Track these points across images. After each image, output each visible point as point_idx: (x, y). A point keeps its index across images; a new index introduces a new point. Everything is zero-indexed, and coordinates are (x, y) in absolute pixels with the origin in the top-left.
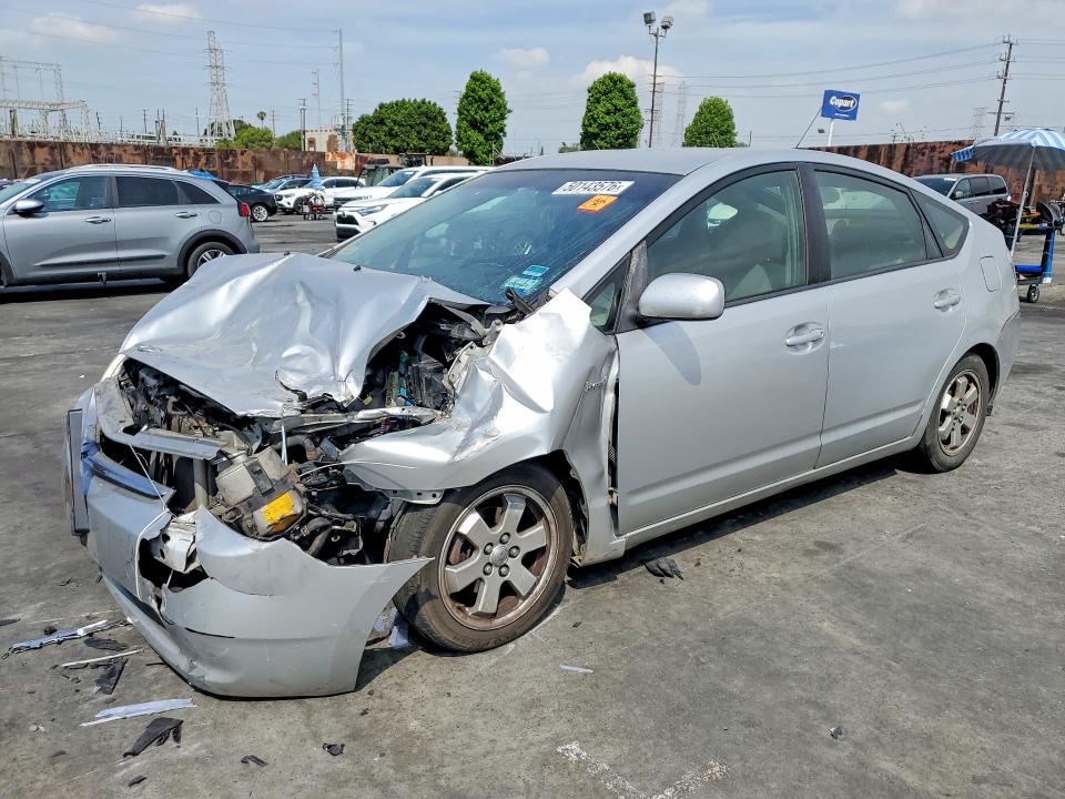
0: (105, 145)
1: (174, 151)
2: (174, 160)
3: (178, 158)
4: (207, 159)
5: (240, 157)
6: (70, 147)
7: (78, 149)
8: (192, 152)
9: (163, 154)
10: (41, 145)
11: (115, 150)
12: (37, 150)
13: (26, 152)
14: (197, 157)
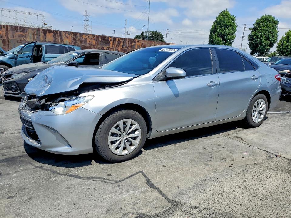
0: (80, 33)
1: (110, 39)
2: (109, 43)
3: (111, 42)
4: (123, 44)
5: (137, 43)
6: (63, 34)
7: (67, 35)
8: (117, 39)
9: (105, 39)
10: (50, 31)
11: (84, 37)
12: (48, 34)
13: (42, 34)
14: (119, 42)
